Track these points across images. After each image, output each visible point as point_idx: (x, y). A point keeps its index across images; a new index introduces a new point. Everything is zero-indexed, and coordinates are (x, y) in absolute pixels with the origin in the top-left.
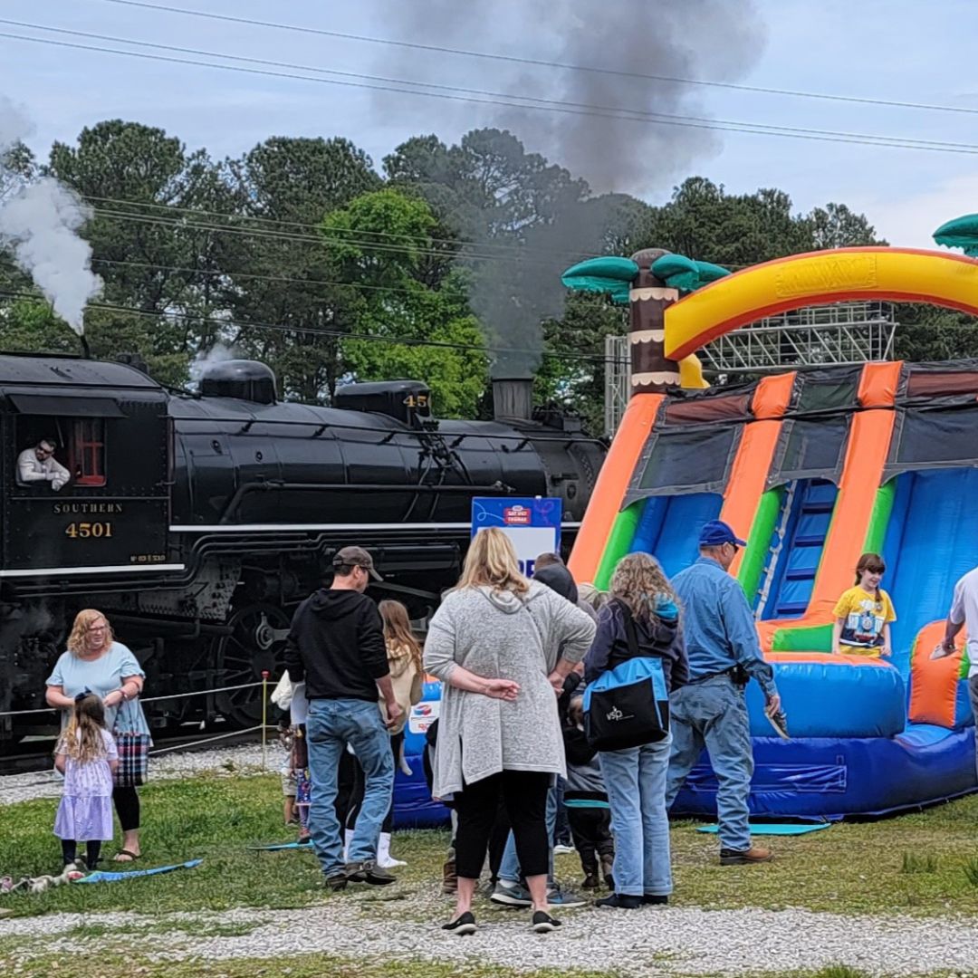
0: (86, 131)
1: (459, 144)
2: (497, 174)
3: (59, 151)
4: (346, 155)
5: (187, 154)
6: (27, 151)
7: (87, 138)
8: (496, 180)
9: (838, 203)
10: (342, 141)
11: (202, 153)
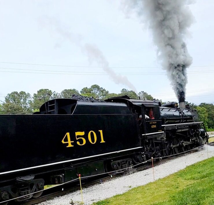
0: (38, 91)
1: (91, 87)
2: (96, 91)
3: (35, 94)
4: (75, 91)
5: (52, 92)
6: (29, 94)
7: (38, 92)
8: (96, 92)
9: (142, 91)
10: (74, 89)
11: (55, 92)
